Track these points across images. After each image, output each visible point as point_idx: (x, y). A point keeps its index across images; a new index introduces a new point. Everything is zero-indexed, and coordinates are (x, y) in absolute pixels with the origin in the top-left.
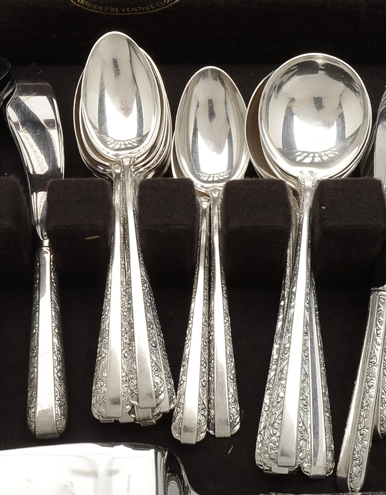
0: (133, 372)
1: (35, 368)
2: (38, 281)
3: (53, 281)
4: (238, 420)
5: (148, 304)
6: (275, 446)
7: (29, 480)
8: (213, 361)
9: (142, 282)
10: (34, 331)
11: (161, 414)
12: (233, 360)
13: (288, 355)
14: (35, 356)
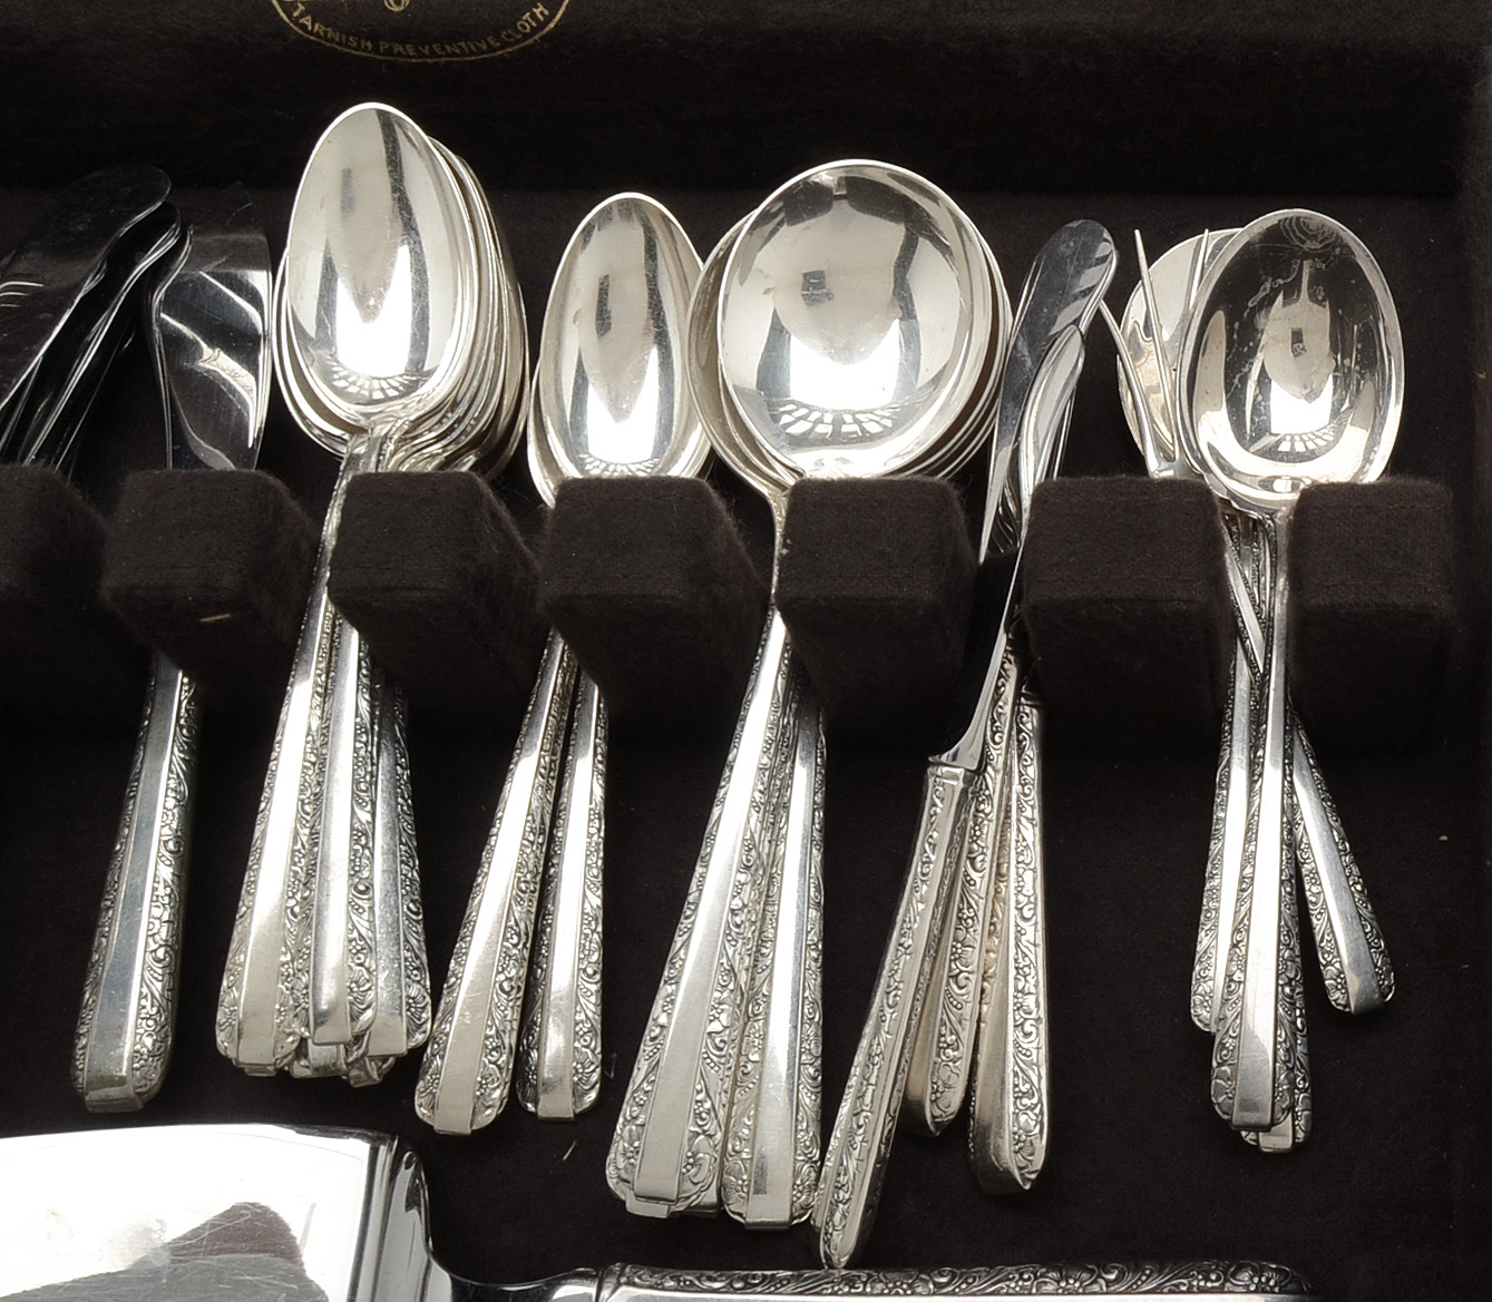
0: (304, 953)
1: (103, 936)
2: (146, 723)
3: (182, 721)
4: (595, 1077)
5: (363, 786)
6: (632, 1149)
7: (54, 1214)
8: (548, 930)
9: (356, 729)
10: (118, 847)
11: (391, 1059)
12: (600, 929)
13: (691, 920)
14: (109, 908)
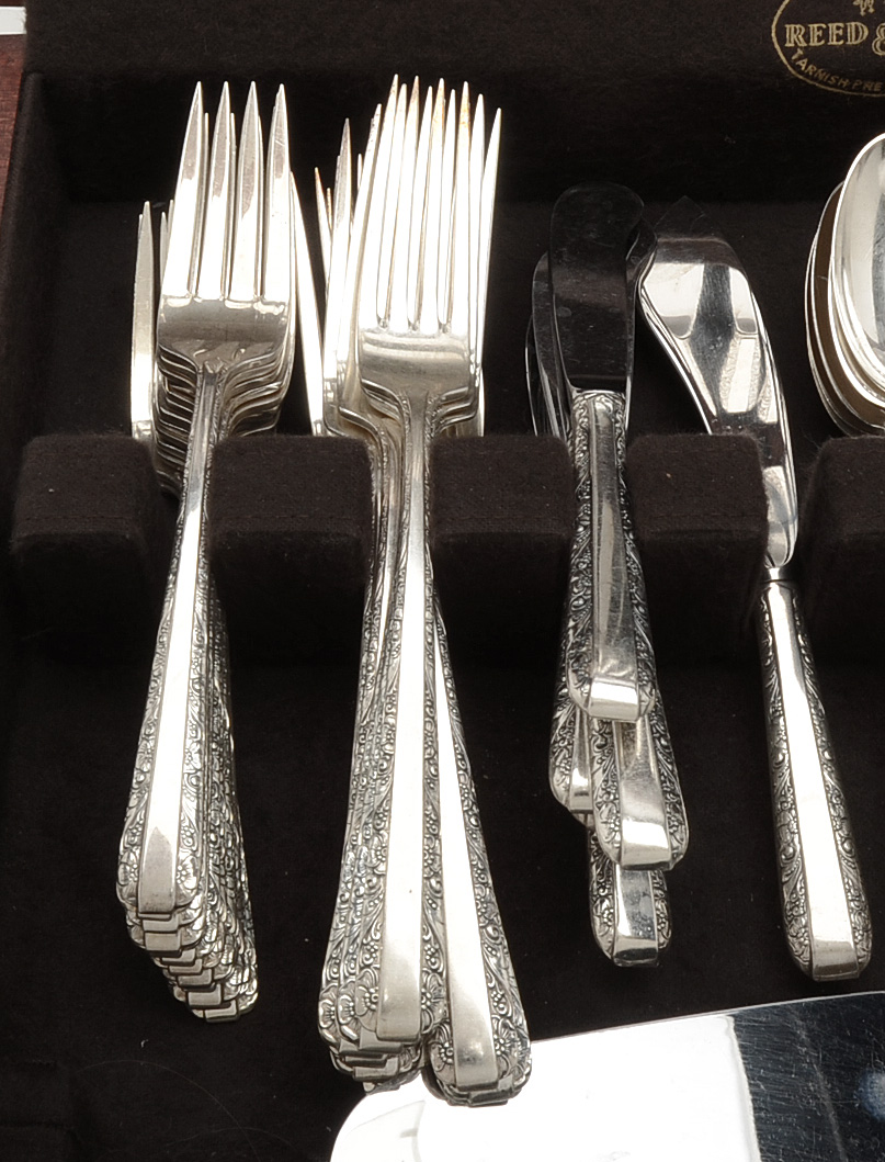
1: (793, 833)
2: (771, 653)
3: (803, 652)
10: (781, 757)
14: (791, 809)
